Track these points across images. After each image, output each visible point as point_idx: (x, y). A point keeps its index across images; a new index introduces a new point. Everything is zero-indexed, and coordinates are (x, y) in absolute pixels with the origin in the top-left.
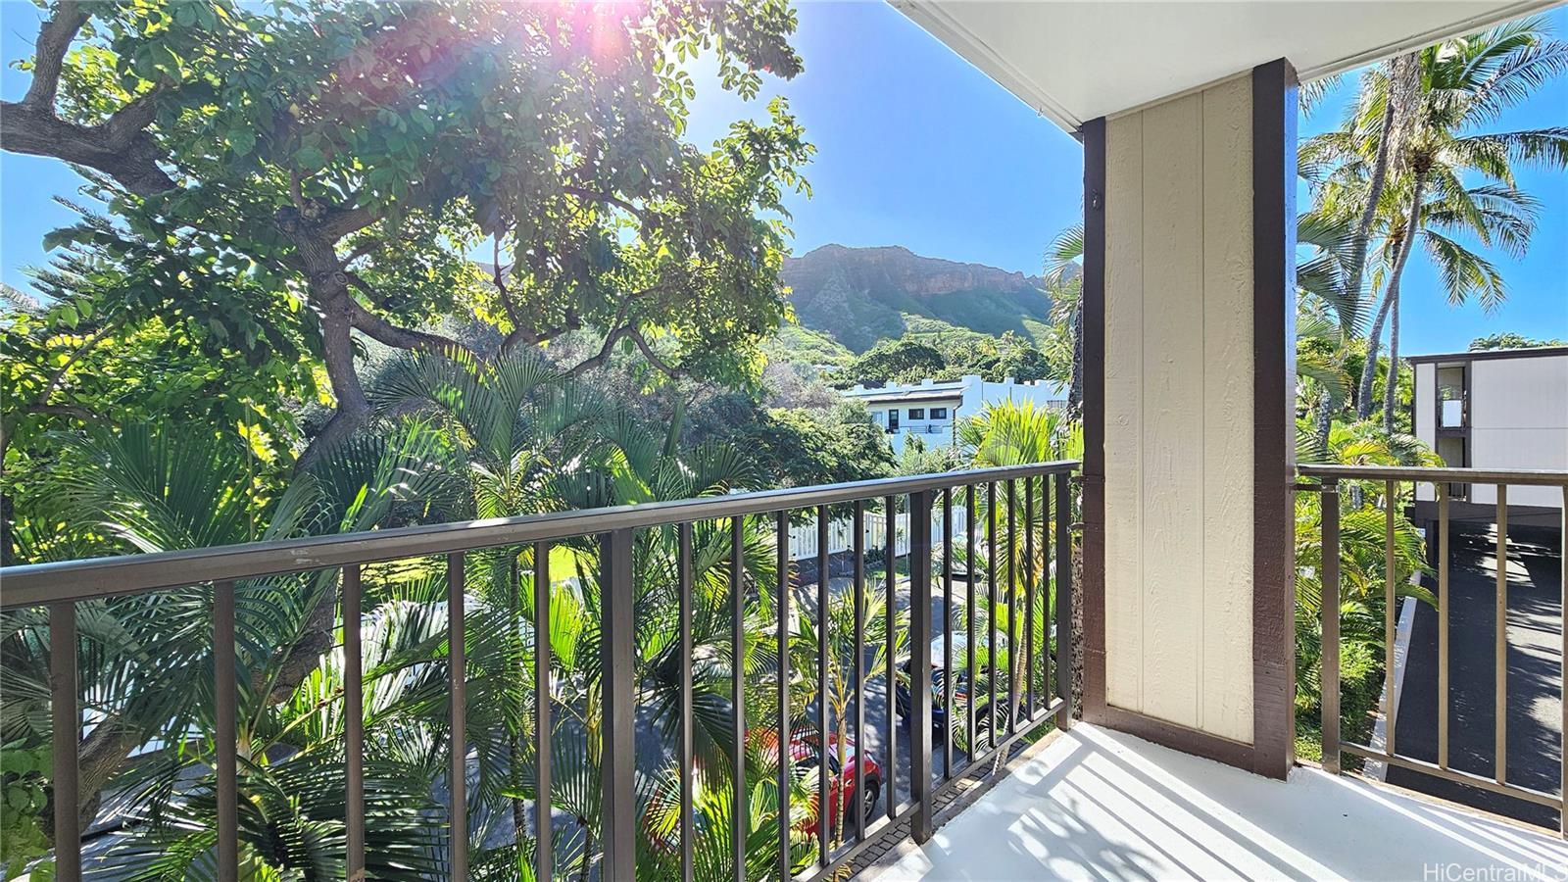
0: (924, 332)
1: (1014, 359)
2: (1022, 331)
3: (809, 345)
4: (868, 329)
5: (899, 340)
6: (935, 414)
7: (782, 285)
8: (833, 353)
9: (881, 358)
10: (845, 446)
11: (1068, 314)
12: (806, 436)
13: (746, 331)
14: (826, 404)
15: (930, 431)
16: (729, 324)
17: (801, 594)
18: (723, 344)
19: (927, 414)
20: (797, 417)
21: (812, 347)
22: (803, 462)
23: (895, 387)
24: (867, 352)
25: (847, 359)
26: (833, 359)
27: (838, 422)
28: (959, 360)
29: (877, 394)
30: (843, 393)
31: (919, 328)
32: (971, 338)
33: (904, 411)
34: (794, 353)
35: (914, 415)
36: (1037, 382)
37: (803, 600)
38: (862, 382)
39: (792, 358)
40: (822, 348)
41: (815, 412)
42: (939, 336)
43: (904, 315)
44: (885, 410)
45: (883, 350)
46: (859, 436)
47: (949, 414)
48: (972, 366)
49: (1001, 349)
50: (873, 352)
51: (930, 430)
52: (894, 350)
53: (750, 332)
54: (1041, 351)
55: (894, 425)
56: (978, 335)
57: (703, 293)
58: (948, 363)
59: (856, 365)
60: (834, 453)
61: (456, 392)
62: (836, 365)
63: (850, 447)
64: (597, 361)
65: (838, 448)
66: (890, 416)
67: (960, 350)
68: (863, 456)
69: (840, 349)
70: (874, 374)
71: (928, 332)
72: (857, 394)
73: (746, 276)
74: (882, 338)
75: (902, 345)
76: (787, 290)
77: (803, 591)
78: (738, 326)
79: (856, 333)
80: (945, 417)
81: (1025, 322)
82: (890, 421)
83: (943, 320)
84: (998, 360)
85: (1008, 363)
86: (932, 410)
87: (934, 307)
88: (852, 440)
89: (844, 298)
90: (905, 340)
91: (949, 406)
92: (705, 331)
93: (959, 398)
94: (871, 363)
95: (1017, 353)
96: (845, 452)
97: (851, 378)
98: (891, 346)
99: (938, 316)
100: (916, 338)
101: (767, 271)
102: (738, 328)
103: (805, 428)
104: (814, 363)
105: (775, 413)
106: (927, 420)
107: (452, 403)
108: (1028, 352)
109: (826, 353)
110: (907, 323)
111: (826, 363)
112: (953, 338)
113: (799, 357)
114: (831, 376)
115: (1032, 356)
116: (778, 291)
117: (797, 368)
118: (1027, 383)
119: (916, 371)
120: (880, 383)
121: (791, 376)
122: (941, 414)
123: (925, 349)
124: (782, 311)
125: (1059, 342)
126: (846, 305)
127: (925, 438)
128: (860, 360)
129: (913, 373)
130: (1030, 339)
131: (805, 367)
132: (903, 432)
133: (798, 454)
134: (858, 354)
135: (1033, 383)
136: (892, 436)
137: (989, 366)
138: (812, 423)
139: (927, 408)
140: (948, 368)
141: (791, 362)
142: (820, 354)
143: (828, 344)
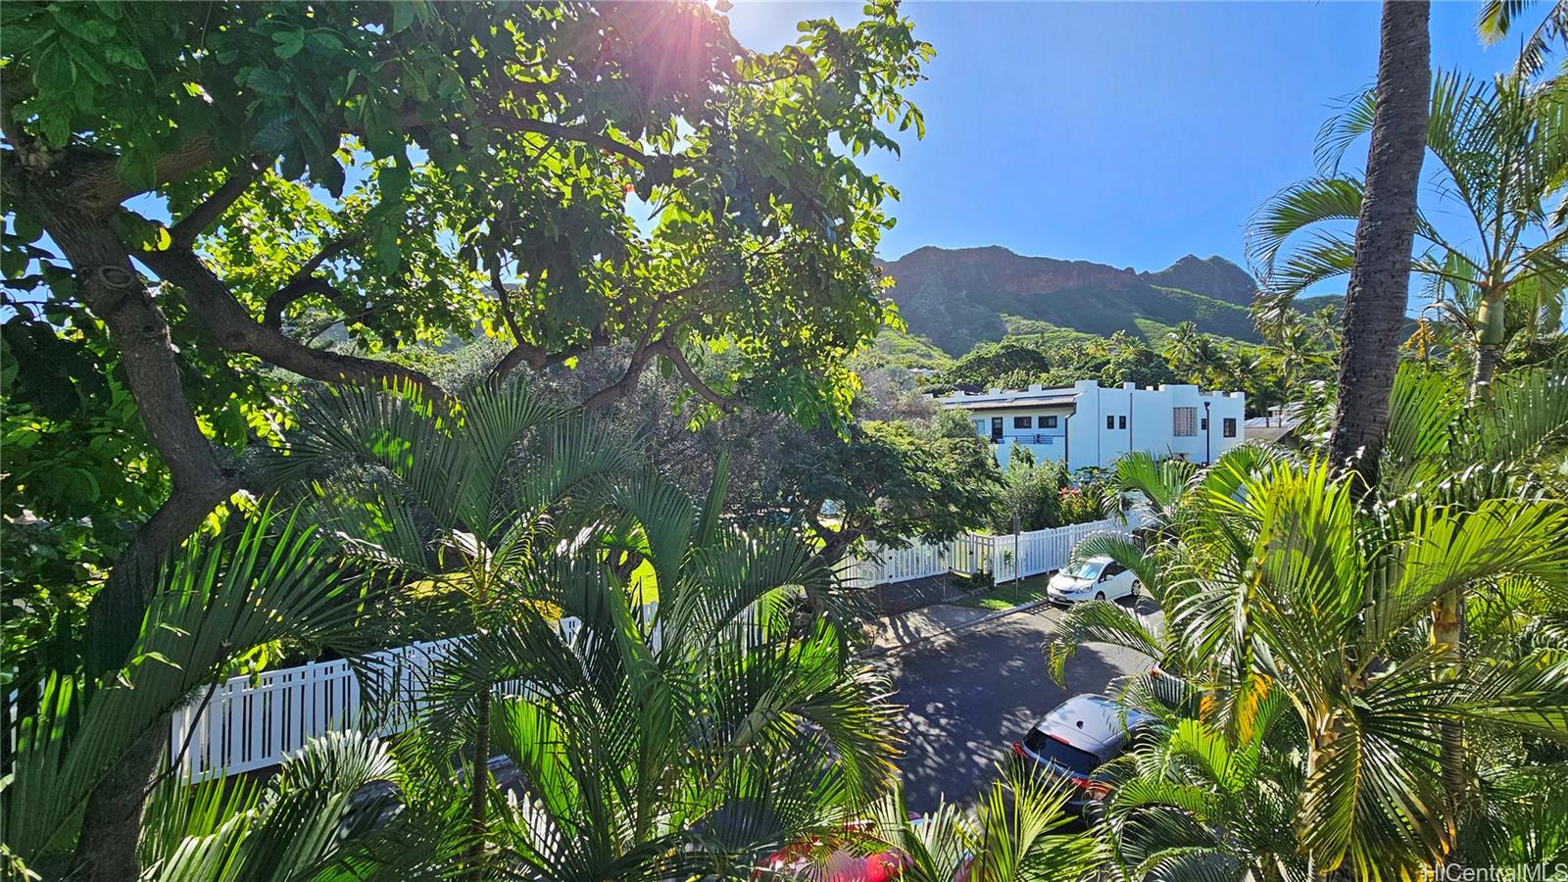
0: (1025, 333)
1: (1126, 361)
2: (1133, 331)
3: (905, 349)
4: (966, 332)
5: (998, 342)
6: (1044, 423)
7: (879, 275)
8: (930, 357)
9: (980, 361)
10: (949, 465)
11: (1276, 311)
12: (905, 454)
13: (829, 344)
14: (924, 413)
15: (1038, 442)
16: (805, 334)
17: (899, 623)
18: (797, 362)
19: (1035, 422)
20: (894, 431)
21: (908, 351)
22: (903, 484)
23: (996, 393)
24: (965, 356)
25: (944, 362)
26: (929, 362)
27: (939, 435)
28: (1064, 362)
29: (978, 400)
30: (942, 399)
31: (1021, 330)
32: (1077, 339)
33: (1008, 421)
34: (889, 357)
35: (1020, 423)
36: (1162, 388)
37: (901, 631)
38: (961, 387)
39: (888, 363)
40: (918, 352)
41: (914, 423)
42: (1043, 337)
43: (1004, 317)
44: (988, 418)
45: (983, 353)
46: (963, 451)
47: (1061, 423)
48: (1079, 369)
49: (1110, 350)
50: (972, 356)
51: (1038, 440)
52: (994, 353)
53: (834, 344)
54: (1156, 352)
55: (997, 434)
56: (1084, 335)
57: (765, 292)
58: (1053, 366)
59: (954, 368)
60: (936, 472)
61: (401, 444)
62: (932, 369)
63: (953, 465)
64: (617, 391)
65: (940, 467)
66: (993, 424)
67: (1065, 352)
68: (969, 474)
69: (937, 352)
70: (975, 378)
71: (1030, 333)
72: (956, 401)
73: (825, 263)
74: (981, 341)
75: (1002, 348)
76: (888, 282)
77: (901, 619)
78: (816, 336)
79: (954, 335)
80: (1055, 426)
81: (1137, 321)
82: (994, 430)
83: (1046, 321)
84: (1108, 362)
85: (1119, 365)
86: (1040, 419)
87: (1035, 310)
88: (956, 457)
89: (941, 300)
90: (1004, 343)
91: (1061, 415)
92: (774, 344)
93: (1072, 405)
94: (970, 366)
95: (1129, 354)
96: (949, 471)
97: (948, 382)
98: (992, 349)
99: (1039, 316)
100: (1017, 340)
101: (857, 255)
102: (817, 340)
103: (903, 444)
104: (910, 367)
105: (869, 426)
106: (1035, 429)
107: (396, 459)
108: (1141, 353)
109: (922, 356)
110: (1008, 325)
111: (922, 367)
112: (1058, 340)
113: (894, 362)
114: (928, 381)
115: (1146, 357)
116: (873, 282)
117: (893, 373)
118: (1150, 388)
119: (1018, 375)
120: (979, 388)
121: (887, 385)
122: (1051, 422)
123: (1028, 352)
124: (879, 313)
125: (1179, 341)
126: (942, 307)
127: (1034, 449)
128: (959, 363)
129: (1015, 377)
130: (1144, 339)
131: (901, 372)
132: (1009, 442)
133: (895, 475)
134: (956, 357)
135: (1156, 388)
136: (996, 446)
137: (1098, 368)
138: (910, 439)
139: (1035, 416)
140: (1053, 371)
141: (886, 366)
142: (916, 357)
143: (924, 348)
